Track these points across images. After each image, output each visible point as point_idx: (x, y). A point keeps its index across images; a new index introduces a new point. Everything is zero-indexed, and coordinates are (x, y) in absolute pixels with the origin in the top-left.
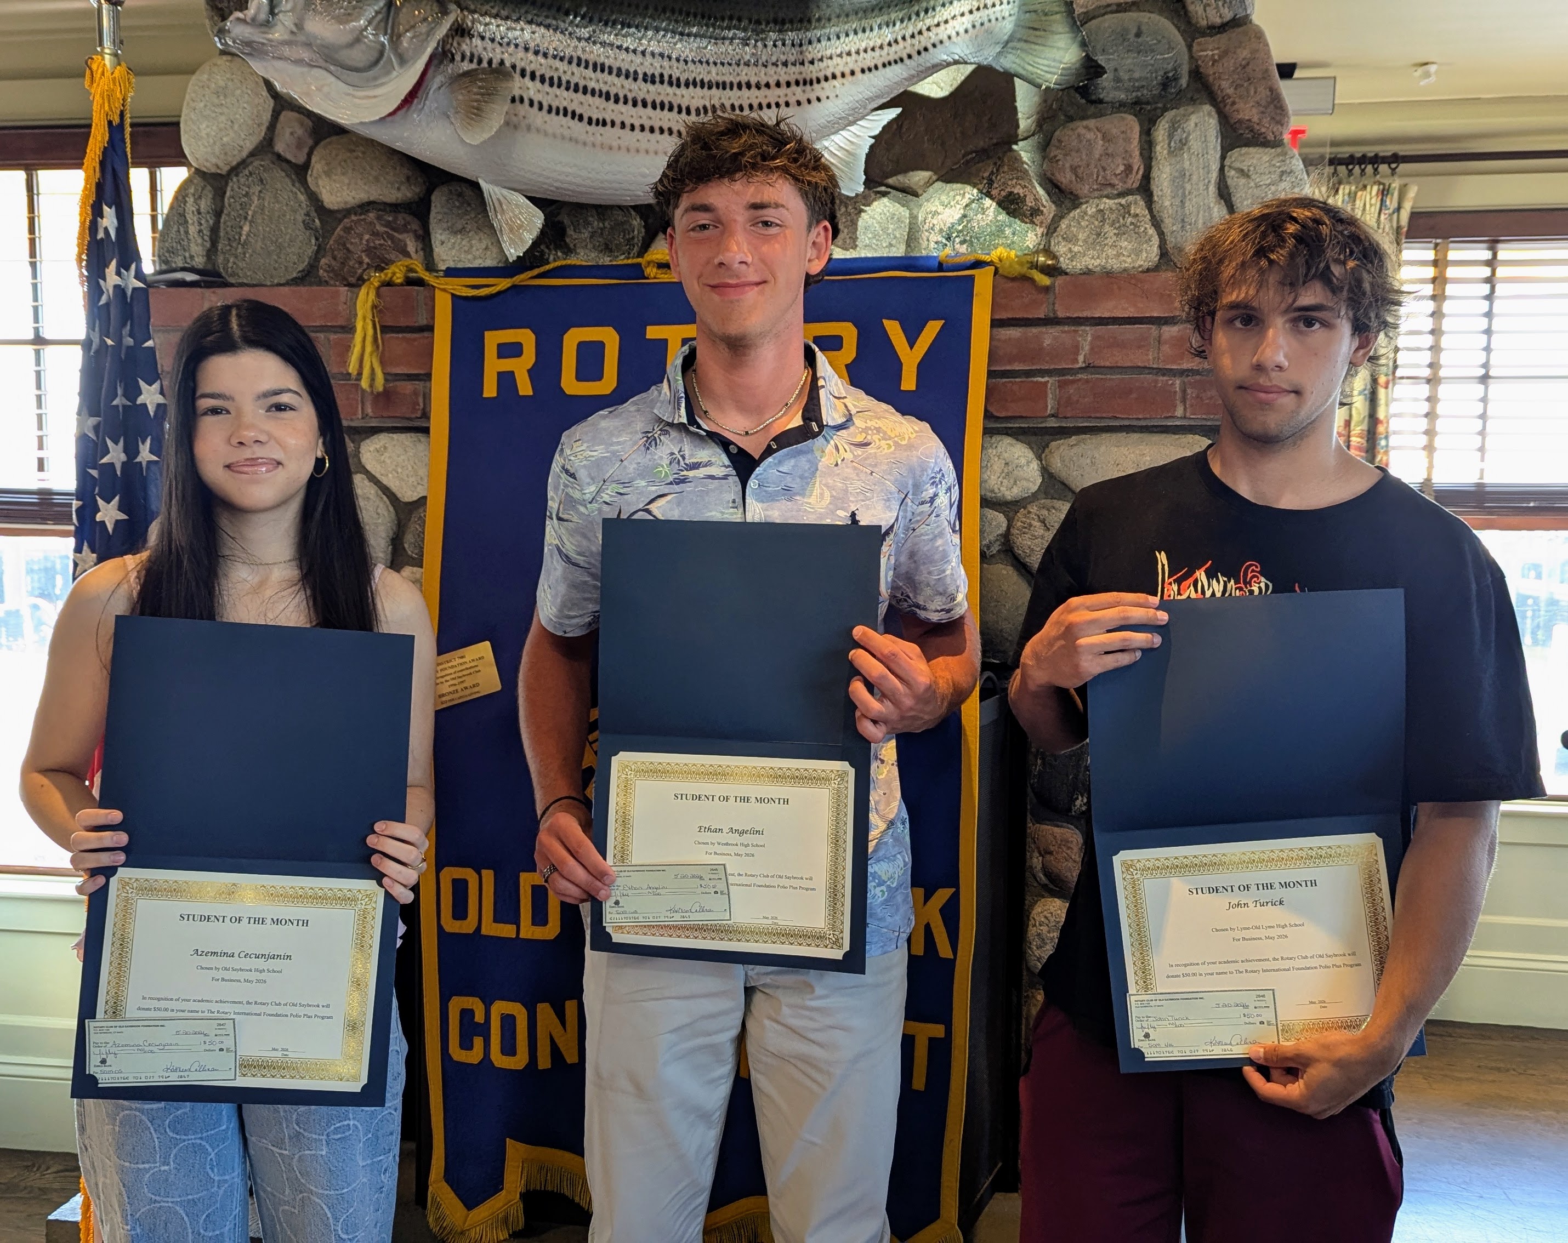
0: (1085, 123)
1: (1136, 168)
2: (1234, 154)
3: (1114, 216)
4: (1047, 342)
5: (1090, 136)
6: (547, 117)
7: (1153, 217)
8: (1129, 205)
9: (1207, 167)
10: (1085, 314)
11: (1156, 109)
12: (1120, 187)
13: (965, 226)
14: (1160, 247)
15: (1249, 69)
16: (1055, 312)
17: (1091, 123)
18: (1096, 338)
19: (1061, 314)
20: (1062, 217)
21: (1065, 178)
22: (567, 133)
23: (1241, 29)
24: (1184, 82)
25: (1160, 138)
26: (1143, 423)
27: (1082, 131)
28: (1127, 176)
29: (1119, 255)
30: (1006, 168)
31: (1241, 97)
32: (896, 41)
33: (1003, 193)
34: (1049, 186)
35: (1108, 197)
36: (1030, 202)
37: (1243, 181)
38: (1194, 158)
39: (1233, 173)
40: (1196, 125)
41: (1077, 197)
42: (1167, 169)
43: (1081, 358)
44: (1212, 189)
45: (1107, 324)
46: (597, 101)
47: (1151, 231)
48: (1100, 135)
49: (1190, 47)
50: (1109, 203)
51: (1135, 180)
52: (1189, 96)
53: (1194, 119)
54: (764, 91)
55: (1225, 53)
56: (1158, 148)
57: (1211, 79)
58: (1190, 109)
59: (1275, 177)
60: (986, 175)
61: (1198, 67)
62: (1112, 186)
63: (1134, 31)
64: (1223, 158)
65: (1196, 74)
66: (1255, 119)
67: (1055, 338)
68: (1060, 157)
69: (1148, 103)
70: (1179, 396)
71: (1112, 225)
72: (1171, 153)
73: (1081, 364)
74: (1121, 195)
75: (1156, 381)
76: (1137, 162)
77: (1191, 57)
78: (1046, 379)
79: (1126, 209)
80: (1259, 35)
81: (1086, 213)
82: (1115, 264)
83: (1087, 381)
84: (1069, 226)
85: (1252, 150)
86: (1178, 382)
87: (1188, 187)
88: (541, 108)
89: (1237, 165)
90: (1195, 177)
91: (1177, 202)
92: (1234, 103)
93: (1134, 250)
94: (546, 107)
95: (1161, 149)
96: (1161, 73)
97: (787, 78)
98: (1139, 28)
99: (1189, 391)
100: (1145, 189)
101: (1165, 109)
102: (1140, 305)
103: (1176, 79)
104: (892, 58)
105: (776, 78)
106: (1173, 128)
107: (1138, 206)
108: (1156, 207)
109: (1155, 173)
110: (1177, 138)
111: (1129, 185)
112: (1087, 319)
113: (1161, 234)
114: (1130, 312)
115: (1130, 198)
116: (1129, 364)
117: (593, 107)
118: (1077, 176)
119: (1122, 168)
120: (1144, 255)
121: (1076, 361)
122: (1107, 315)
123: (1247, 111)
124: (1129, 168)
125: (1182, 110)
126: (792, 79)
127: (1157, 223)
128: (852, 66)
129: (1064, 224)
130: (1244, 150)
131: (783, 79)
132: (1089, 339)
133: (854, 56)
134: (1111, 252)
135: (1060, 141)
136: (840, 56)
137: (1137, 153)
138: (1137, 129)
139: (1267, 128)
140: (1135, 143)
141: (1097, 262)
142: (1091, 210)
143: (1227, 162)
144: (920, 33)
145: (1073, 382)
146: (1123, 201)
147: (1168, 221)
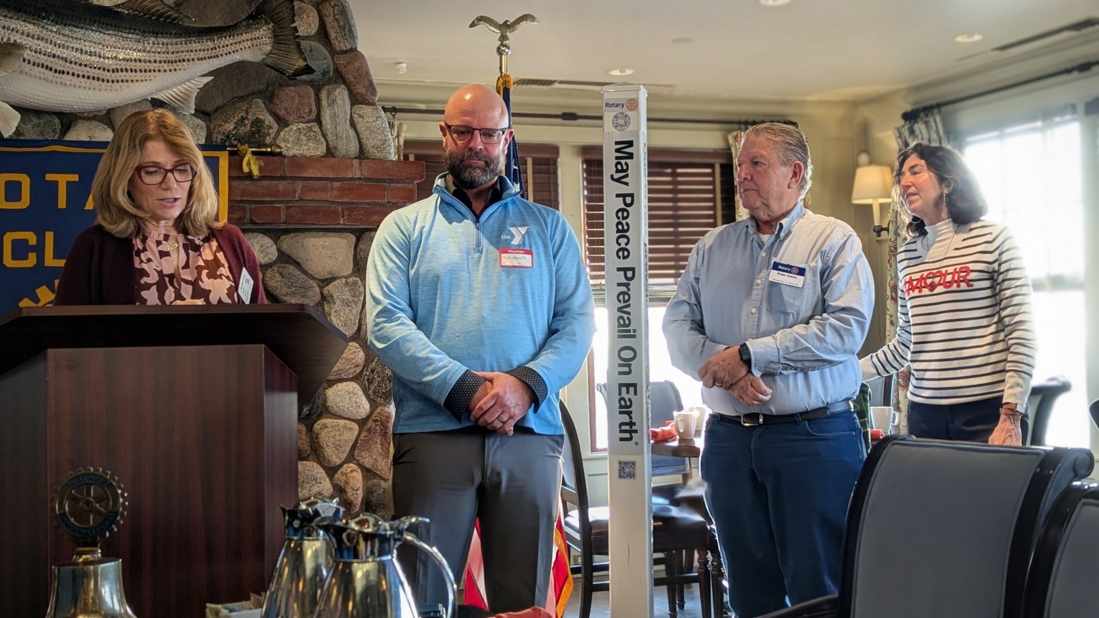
0: (289, 88)
1: (314, 110)
2: (356, 107)
3: (305, 131)
4: (281, 188)
5: (292, 94)
6: (32, 68)
7: (323, 133)
8: (312, 127)
9: (345, 112)
10: (299, 175)
11: (319, 85)
12: (307, 118)
13: (236, 132)
14: (326, 147)
15: (360, 71)
16: (285, 174)
17: (292, 88)
18: (303, 186)
19: (288, 175)
20: (281, 131)
21: (282, 113)
22: (42, 76)
23: (354, 53)
24: (331, 74)
25: (323, 98)
26: (324, 227)
27: (287, 91)
28: (310, 114)
29: (309, 149)
30: (254, 106)
31: (357, 83)
32: (215, 48)
33: (254, 118)
34: (274, 116)
35: (302, 122)
36: (267, 123)
37: (361, 119)
38: (339, 108)
39: (356, 116)
40: (339, 93)
41: (287, 121)
42: (328, 112)
43: (297, 196)
44: (348, 122)
45: (308, 180)
46: (61, 62)
47: (322, 139)
48: (296, 95)
49: (333, 59)
50: (303, 125)
51: (313, 116)
52: (334, 80)
53: (338, 91)
54: (148, 64)
55: (349, 63)
56: (323, 102)
57: (344, 74)
58: (336, 86)
59: (374, 118)
60: (244, 109)
61: (337, 67)
62: (304, 118)
63: (309, 49)
64: (351, 109)
65: (337, 70)
66: (364, 93)
67: (285, 186)
68: (278, 103)
69: (316, 82)
70: (341, 214)
71: (305, 135)
72: (329, 105)
73: (297, 199)
74: (307, 122)
75: (330, 207)
76: (314, 108)
77: (334, 63)
78: (280, 205)
79: (310, 129)
80: (363, 57)
81: (292, 129)
82: (307, 153)
83: (299, 207)
84: (285, 135)
85: (363, 106)
86: (340, 208)
87: (338, 121)
88: (29, 62)
89: (358, 112)
90: (340, 116)
91: (333, 127)
92: (354, 85)
93: (315, 148)
94: (32, 63)
95: (324, 103)
96: (322, 69)
97: (160, 59)
98: (311, 48)
99: (345, 212)
100: (318, 120)
101: (324, 85)
102: (323, 172)
103: (328, 72)
104: (213, 55)
105: (154, 58)
106: (329, 95)
107: (316, 129)
108: (324, 129)
109: (322, 113)
110: (331, 98)
111: (311, 118)
112: (300, 177)
113: (327, 141)
114: (319, 175)
115: (312, 124)
116: (319, 199)
117: (58, 64)
118: (287, 112)
119: (307, 110)
120: (320, 150)
121: (295, 197)
122: (309, 176)
123: (360, 89)
124: (311, 111)
125: (331, 86)
126: (163, 59)
127: (324, 136)
128: (193, 56)
129: (282, 134)
130: (360, 106)
131: (158, 59)
132: (300, 186)
133: (194, 52)
134: (305, 148)
135: (278, 96)
136: (187, 51)
137: (314, 103)
138: (313, 93)
139: (369, 97)
140: (313, 99)
141: (299, 152)
142: (295, 128)
143: (353, 111)
144: (227, 46)
145: (293, 207)
146: (309, 125)
147: (330, 135)
